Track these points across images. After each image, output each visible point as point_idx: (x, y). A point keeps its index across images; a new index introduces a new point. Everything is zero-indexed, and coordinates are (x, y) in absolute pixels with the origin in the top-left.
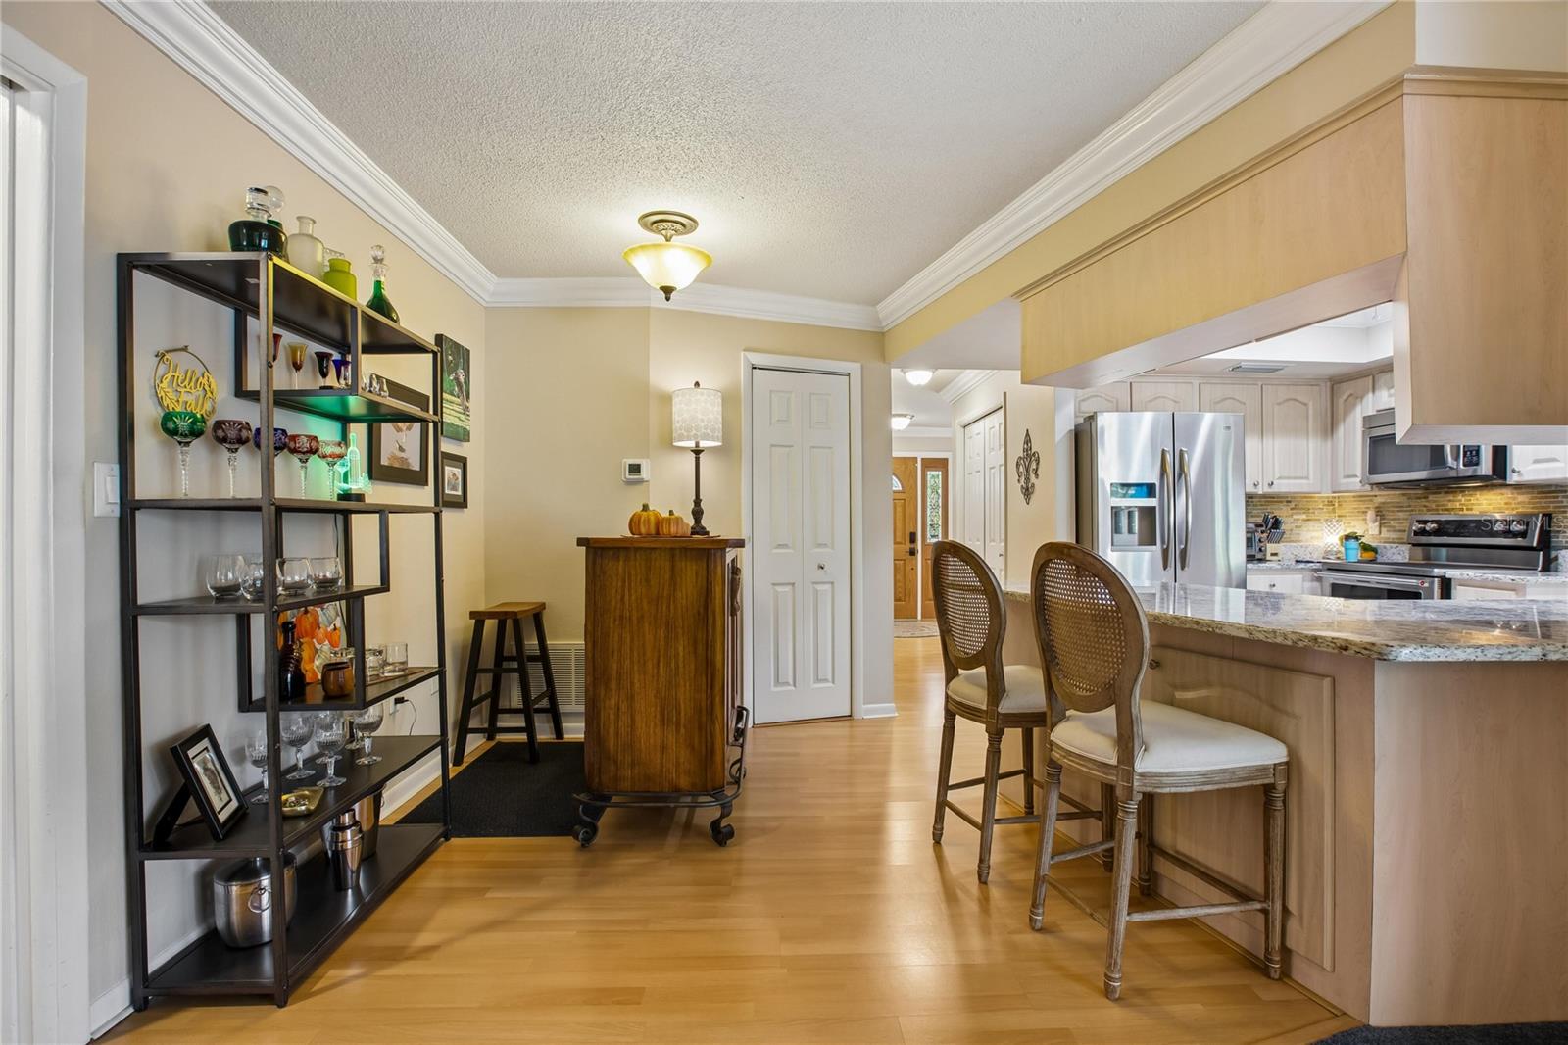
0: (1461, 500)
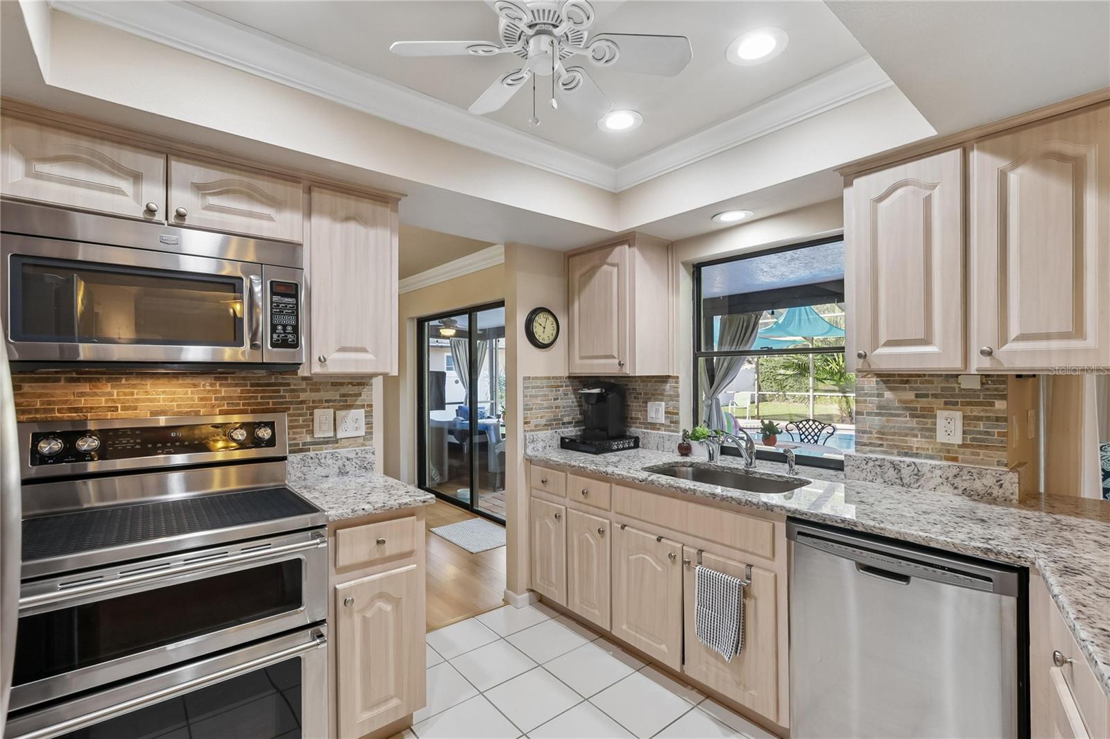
0: (110, 394)
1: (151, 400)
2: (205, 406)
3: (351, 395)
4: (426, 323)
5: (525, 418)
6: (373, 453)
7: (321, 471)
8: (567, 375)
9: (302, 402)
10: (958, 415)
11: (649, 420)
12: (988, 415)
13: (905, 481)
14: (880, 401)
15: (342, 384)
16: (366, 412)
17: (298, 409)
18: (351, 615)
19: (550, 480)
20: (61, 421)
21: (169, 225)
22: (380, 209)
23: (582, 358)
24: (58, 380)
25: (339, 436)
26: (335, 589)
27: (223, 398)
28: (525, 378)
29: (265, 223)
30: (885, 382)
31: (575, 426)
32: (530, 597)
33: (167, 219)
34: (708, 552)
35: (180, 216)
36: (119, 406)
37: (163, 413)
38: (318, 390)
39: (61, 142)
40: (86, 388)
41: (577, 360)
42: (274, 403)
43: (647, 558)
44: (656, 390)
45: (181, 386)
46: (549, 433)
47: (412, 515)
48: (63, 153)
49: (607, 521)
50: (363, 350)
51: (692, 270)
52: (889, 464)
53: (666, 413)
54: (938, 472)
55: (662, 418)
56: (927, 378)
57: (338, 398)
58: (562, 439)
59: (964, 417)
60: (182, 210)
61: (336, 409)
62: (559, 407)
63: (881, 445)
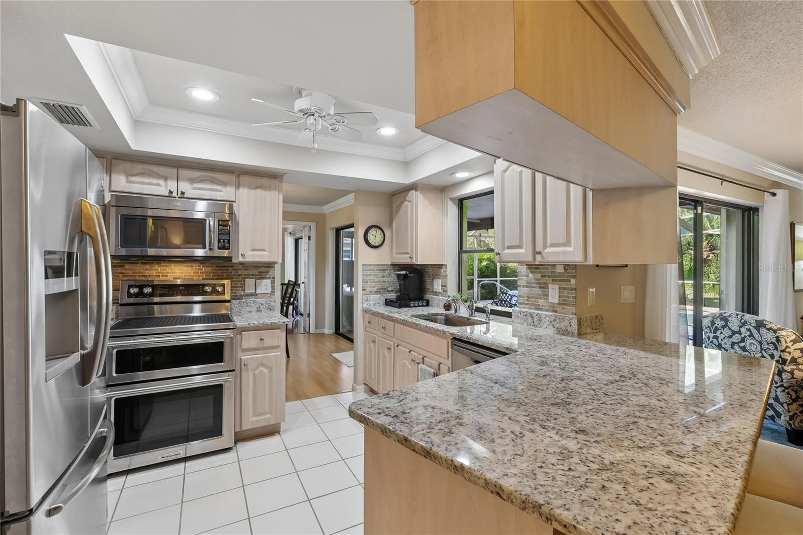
0: (158, 269)
1: (173, 273)
2: (195, 276)
3: (264, 272)
4: (341, 231)
5: (363, 287)
6: (275, 302)
7: (248, 309)
8: (390, 263)
9: (240, 275)
10: (556, 287)
11: (434, 290)
12: (568, 287)
13: (535, 323)
14: (527, 279)
15: (259, 267)
16: (271, 281)
17: (237, 278)
18: (247, 371)
19: (372, 322)
20: (138, 280)
21: (179, 197)
22: (273, 182)
23: (396, 254)
24: (138, 263)
25: (257, 292)
26: (241, 359)
27: (204, 273)
28: (363, 265)
29: (218, 193)
30: (530, 268)
31: (395, 293)
32: (365, 388)
33: (177, 195)
34: (428, 358)
35: (183, 193)
36: (161, 275)
37: (179, 278)
38: (248, 270)
39: (139, 167)
40: (148, 267)
41: (394, 255)
42: (226, 276)
43: (407, 363)
44: (437, 272)
45: (186, 266)
46: (378, 296)
47: (279, 329)
48: (139, 171)
49: (392, 343)
50: (264, 250)
51: (458, 203)
52: (529, 314)
53: (442, 286)
54: (548, 319)
55: (440, 290)
56: (546, 266)
57: (257, 273)
58: (386, 300)
59: (559, 288)
60: (183, 191)
61: (256, 279)
62: (385, 282)
63: (528, 304)
